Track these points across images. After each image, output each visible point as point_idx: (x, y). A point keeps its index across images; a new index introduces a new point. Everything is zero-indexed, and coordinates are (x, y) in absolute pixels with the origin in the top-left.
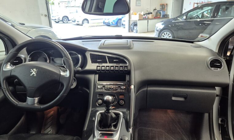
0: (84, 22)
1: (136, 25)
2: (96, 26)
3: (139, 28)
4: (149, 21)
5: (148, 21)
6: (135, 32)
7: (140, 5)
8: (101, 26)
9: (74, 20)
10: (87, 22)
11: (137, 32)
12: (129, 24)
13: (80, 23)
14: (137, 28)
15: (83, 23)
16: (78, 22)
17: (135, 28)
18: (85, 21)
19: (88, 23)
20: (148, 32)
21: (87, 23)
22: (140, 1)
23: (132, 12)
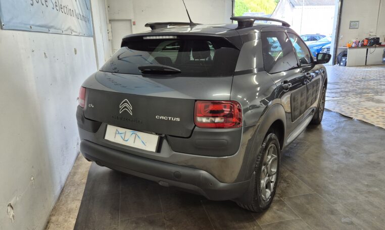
1: (345, 55)
3: (349, 59)
4: (369, 49)
5: (367, 50)
6: (342, 65)
7: (357, 27)
11: (345, 65)
12: (336, 54)
14: (346, 59)
17: (344, 60)
20: (366, 65)
22: (358, 22)
23: (341, 36)
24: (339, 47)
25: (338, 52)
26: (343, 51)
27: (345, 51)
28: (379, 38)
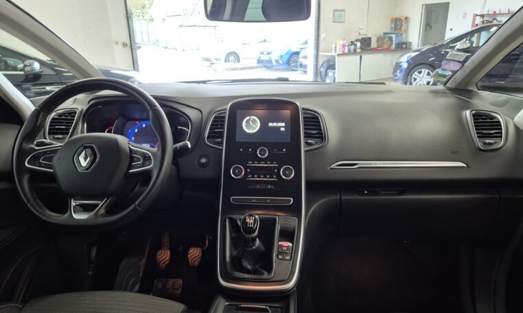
3: (338, 73)
5: (361, 57)
7: (342, 20)
12: (317, 65)
14: (334, 74)
17: (330, 74)
22: (343, 11)
23: (322, 36)
24: (320, 53)
25: (321, 61)
26: (325, 59)
27: (329, 60)
28: (370, 39)
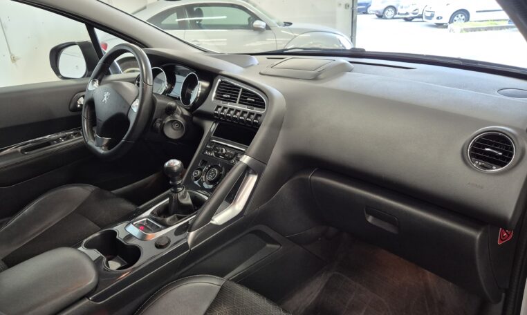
0: (456, 18)
2: (487, 29)
8: (501, 28)
9: (429, 14)
10: (463, 17)
13: (445, 20)
15: (451, 21)
16: (438, 18)
18: (460, 15)
19: (467, 19)
21: (463, 21)
